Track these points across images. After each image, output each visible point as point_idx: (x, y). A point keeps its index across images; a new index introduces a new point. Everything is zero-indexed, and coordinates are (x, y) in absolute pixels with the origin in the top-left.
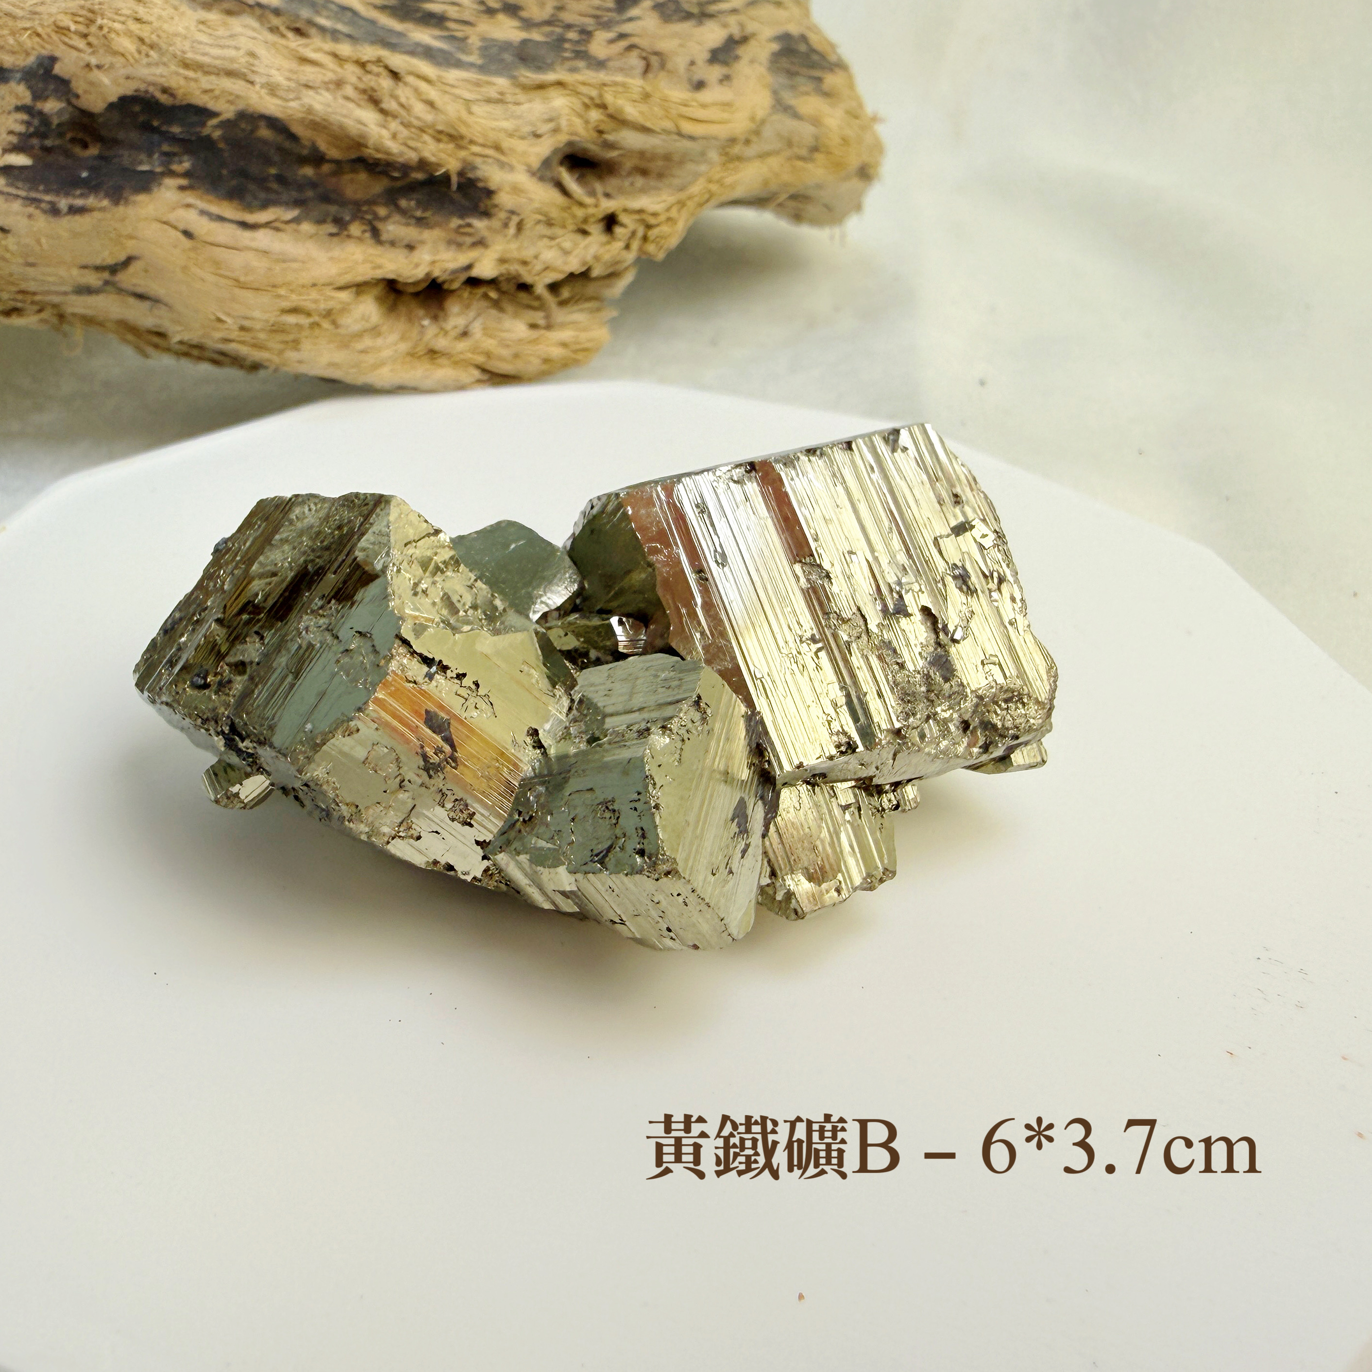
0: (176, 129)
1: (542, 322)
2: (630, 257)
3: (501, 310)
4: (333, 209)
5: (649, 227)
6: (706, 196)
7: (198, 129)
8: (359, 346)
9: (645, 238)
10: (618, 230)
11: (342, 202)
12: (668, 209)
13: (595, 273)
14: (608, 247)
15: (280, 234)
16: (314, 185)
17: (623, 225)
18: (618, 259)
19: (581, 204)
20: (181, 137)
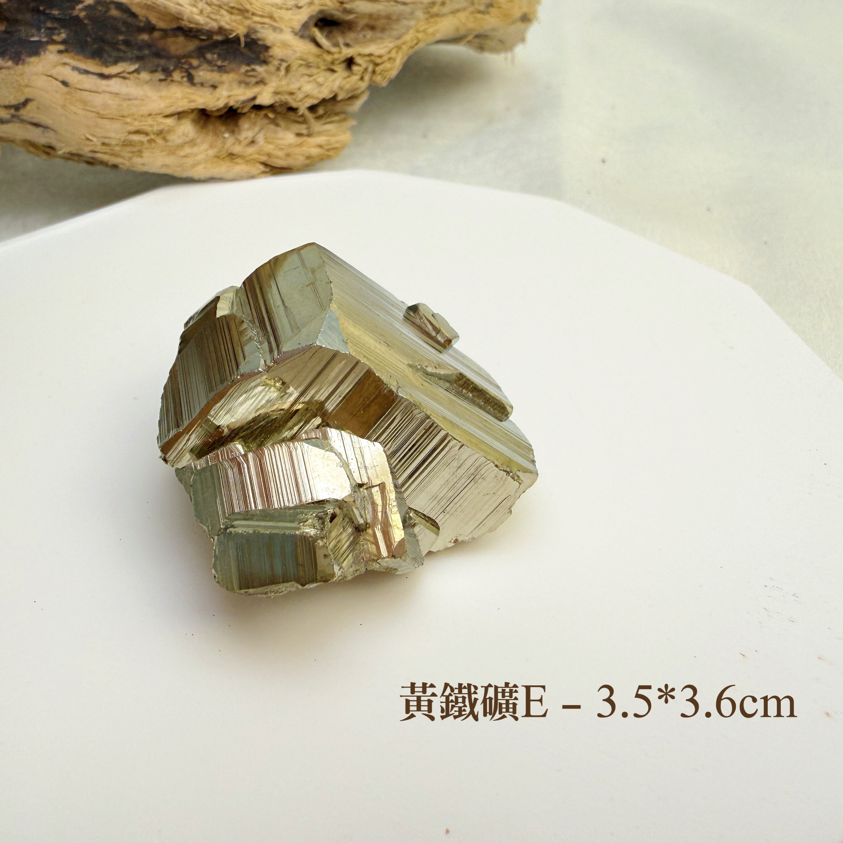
0: (55, 12)
1: (305, 132)
2: (364, 85)
3: (277, 125)
4: (162, 62)
5: (377, 65)
6: (415, 42)
7: (70, 12)
8: (182, 153)
9: (374, 72)
10: (355, 68)
11: (169, 57)
12: (389, 52)
13: (340, 98)
14: (348, 80)
15: (127, 81)
16: (149, 45)
17: (359, 65)
18: (356, 86)
19: (329, 52)
20: (60, 17)
